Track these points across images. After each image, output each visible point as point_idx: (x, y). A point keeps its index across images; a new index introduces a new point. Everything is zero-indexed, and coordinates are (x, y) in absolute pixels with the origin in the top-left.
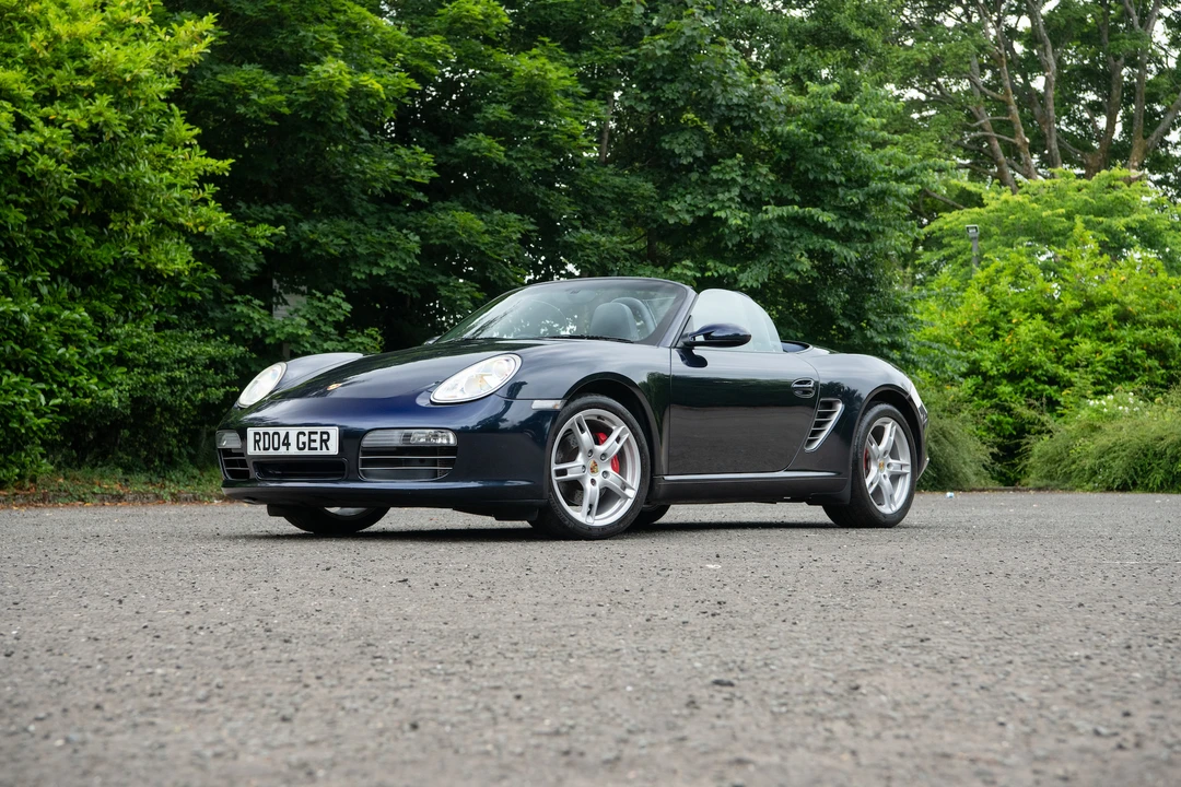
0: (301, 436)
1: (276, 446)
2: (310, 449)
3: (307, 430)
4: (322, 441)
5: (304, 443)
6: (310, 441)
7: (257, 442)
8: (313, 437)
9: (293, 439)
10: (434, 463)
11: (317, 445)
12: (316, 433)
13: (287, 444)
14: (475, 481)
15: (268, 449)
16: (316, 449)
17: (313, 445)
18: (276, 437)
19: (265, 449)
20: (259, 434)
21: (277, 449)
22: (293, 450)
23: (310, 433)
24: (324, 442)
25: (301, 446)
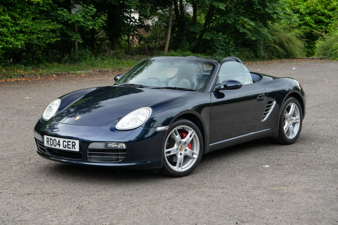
0: (64, 142)
1: (55, 145)
2: (68, 148)
3: (67, 140)
4: (73, 145)
5: (66, 145)
6: (68, 145)
7: (48, 142)
8: (69, 143)
9: (61, 143)
10: (118, 155)
11: (71, 146)
12: (70, 142)
13: (59, 145)
14: (134, 163)
15: (52, 145)
16: (70, 148)
17: (69, 146)
18: (55, 141)
19: (51, 145)
20: (48, 138)
21: (56, 146)
22: (61, 148)
23: (68, 142)
24: (73, 146)
25: (65, 146)
